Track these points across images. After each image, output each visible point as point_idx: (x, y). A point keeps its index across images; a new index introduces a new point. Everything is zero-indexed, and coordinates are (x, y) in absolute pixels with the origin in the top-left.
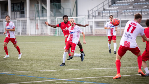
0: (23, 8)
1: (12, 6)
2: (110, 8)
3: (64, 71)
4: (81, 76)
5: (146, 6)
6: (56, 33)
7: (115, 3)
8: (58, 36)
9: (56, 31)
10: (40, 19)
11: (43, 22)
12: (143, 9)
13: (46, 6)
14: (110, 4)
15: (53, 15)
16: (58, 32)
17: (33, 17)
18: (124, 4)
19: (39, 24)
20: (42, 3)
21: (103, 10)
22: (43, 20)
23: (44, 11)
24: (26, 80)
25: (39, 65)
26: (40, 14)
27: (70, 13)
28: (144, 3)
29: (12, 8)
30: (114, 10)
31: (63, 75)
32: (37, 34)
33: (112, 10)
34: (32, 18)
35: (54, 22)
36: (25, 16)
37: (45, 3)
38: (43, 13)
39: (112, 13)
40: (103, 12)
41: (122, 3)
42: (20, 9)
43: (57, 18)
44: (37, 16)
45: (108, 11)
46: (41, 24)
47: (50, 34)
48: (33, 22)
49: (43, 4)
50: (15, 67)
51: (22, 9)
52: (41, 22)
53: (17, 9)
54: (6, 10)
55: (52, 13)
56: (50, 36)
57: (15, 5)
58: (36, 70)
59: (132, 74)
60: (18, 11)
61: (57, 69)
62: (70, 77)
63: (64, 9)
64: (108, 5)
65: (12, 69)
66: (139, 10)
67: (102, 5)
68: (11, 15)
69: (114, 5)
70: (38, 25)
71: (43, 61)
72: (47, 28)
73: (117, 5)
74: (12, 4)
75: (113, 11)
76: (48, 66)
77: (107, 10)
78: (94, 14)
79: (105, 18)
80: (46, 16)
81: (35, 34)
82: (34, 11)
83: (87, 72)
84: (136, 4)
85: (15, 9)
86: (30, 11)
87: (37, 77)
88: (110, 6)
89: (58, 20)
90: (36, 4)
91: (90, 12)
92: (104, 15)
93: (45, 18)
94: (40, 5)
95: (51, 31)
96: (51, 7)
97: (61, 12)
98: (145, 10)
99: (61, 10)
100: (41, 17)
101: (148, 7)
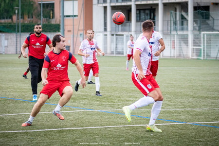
0: (154, 16)
1: (137, 14)
3: (194, 111)
6: (200, 55)
8: (203, 60)
9: (201, 53)
10: (177, 34)
11: (182, 38)
13: (187, 15)
15: (197, 28)
16: (204, 53)
17: (168, 30)
19: (176, 42)
20: (182, 10)
22: (182, 35)
23: (185, 22)
24: (134, 122)
26: (178, 26)
29: (137, 17)
31: (190, 117)
32: (172, 55)
34: (166, 32)
35: (198, 38)
36: (156, 28)
37: (186, 10)
38: (182, 24)
42: (149, 17)
43: (202, 33)
44: (174, 30)
46: (179, 41)
47: (192, 56)
48: (167, 37)
50: (123, 102)
51: (152, 18)
52: (179, 38)
53: (145, 18)
54: (129, 19)
55: (195, 25)
56: (191, 59)
57: (142, 11)
61: (185, 108)
62: (201, 120)
63: (213, 19)
65: (119, 105)
68: (136, 26)
70: (174, 43)
71: (169, 96)
72: (188, 48)
74: (137, 10)
76: (174, 102)
80: (187, 29)
81: (170, 55)
82: (169, 22)
85: (141, 17)
86: (163, 21)
89: (204, 36)
90: (173, 12)
93: (185, 33)
94: (178, 13)
95: (194, 52)
96: (195, 17)
97: (209, 25)
99: (210, 22)
100: (180, 30)
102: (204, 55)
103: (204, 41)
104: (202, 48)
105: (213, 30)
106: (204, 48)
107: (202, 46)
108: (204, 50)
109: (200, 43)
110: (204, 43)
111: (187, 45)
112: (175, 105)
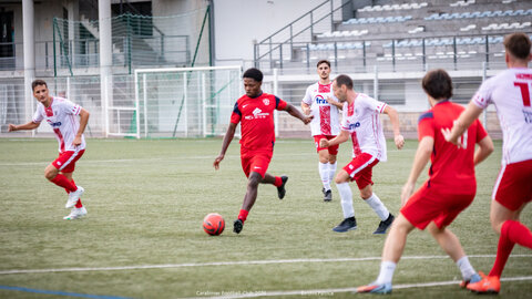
0: (10, 31)
2: (337, 34)
5: (474, 26)
6: (132, 129)
7: (354, 14)
8: (141, 139)
9: (133, 121)
10: (72, 76)
11: (83, 86)
12: (461, 37)
13: (97, 25)
14: (338, 16)
15: (121, 58)
16: (142, 121)
17: (47, 66)
18: (390, 19)
19: (68, 95)
20: (80, 14)
21: (308, 38)
22: (84, 78)
23: (90, 45)
25: (68, 247)
26: (74, 56)
27: (188, 53)
28: (467, 14)
30: (353, 40)
31: (157, 286)
33: (343, 40)
34: (42, 71)
35: (125, 85)
36: (17, 62)
37: (94, 17)
38: (83, 50)
39: (346, 50)
40: (312, 47)
41: (383, 13)
43: (137, 71)
44: (63, 65)
45: (331, 46)
46: (77, 92)
47: (111, 131)
49: (83, 17)
51: (5, 36)
52: (77, 86)
55: (117, 51)
56: (110, 137)
58: (57, 267)
59: (420, 280)
61: (137, 263)
63: (163, 35)
64: (328, 23)
66: (446, 41)
67: (306, 22)
69: (353, 21)
71: (84, 235)
72: (99, 110)
73: (362, 20)
75: (349, 45)
76: (103, 250)
77: (325, 41)
78: (276, 55)
80: (97, 63)
82: (50, 46)
83: (249, 275)
84: (436, 16)
86: (35, 43)
87: (61, 295)
88: (335, 26)
89: (140, 78)
90: (59, 20)
91: (263, 49)
92: (313, 58)
93: (91, 71)
94: (71, 22)
95: (115, 121)
96: (116, 31)
97: (151, 50)
98: (467, 40)
99: (154, 43)
100: (77, 66)
101: (478, 28)
102: (142, 128)
103: (141, 91)
104: (137, 108)
105: (162, 62)
106: (141, 109)
107: (137, 104)
108: (142, 115)
109: (133, 97)
110: (141, 96)
111: (99, 104)
112: (108, 258)
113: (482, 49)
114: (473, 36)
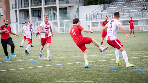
0: (40, 14)
1: (32, 13)
2: (102, 13)
3: (62, 58)
4: (73, 61)
5: (127, 11)
6: (64, 32)
7: (105, 9)
9: (64, 30)
11: (54, 24)
12: (125, 13)
13: (56, 12)
14: (102, 9)
15: (62, 18)
16: (66, 30)
18: (112, 10)
20: (54, 10)
21: (97, 14)
22: (55, 22)
23: (55, 16)
24: (33, 66)
26: (52, 18)
27: (74, 17)
28: (126, 9)
29: (32, 14)
30: (105, 14)
31: (60, 61)
33: (103, 14)
35: (62, 23)
36: (42, 20)
37: (56, 10)
38: (54, 17)
39: (104, 16)
40: (97, 15)
41: (111, 9)
42: (38, 14)
43: (64, 21)
45: (101, 15)
53: (36, 14)
54: (28, 16)
55: (61, 17)
56: (60, 33)
57: (34, 12)
59: (110, 59)
60: (36, 16)
61: (58, 57)
62: (65, 62)
63: (69, 14)
64: (100, 11)
65: (25, 58)
66: (122, 14)
67: (96, 11)
68: (32, 19)
69: (105, 10)
73: (107, 10)
74: (32, 11)
75: (104, 15)
77: (100, 14)
78: (90, 17)
79: (99, 20)
80: (57, 19)
83: (78, 59)
84: (120, 9)
85: (34, 15)
87: (42, 63)
88: (102, 11)
90: (49, 11)
91: (88, 16)
92: (97, 17)
93: (56, 21)
94: (52, 12)
95: (61, 30)
96: (60, 13)
97: (67, 17)
98: (126, 13)
99: (67, 15)
100: (53, 20)
101: (128, 11)
102: (66, 31)
103: (65, 24)
104: (64, 28)
105: (69, 19)
106: (65, 28)
108: (65, 29)
109: (63, 25)
110: (65, 25)
111: (57, 27)
112: (52, 56)
113: (129, 15)
114: (127, 13)
